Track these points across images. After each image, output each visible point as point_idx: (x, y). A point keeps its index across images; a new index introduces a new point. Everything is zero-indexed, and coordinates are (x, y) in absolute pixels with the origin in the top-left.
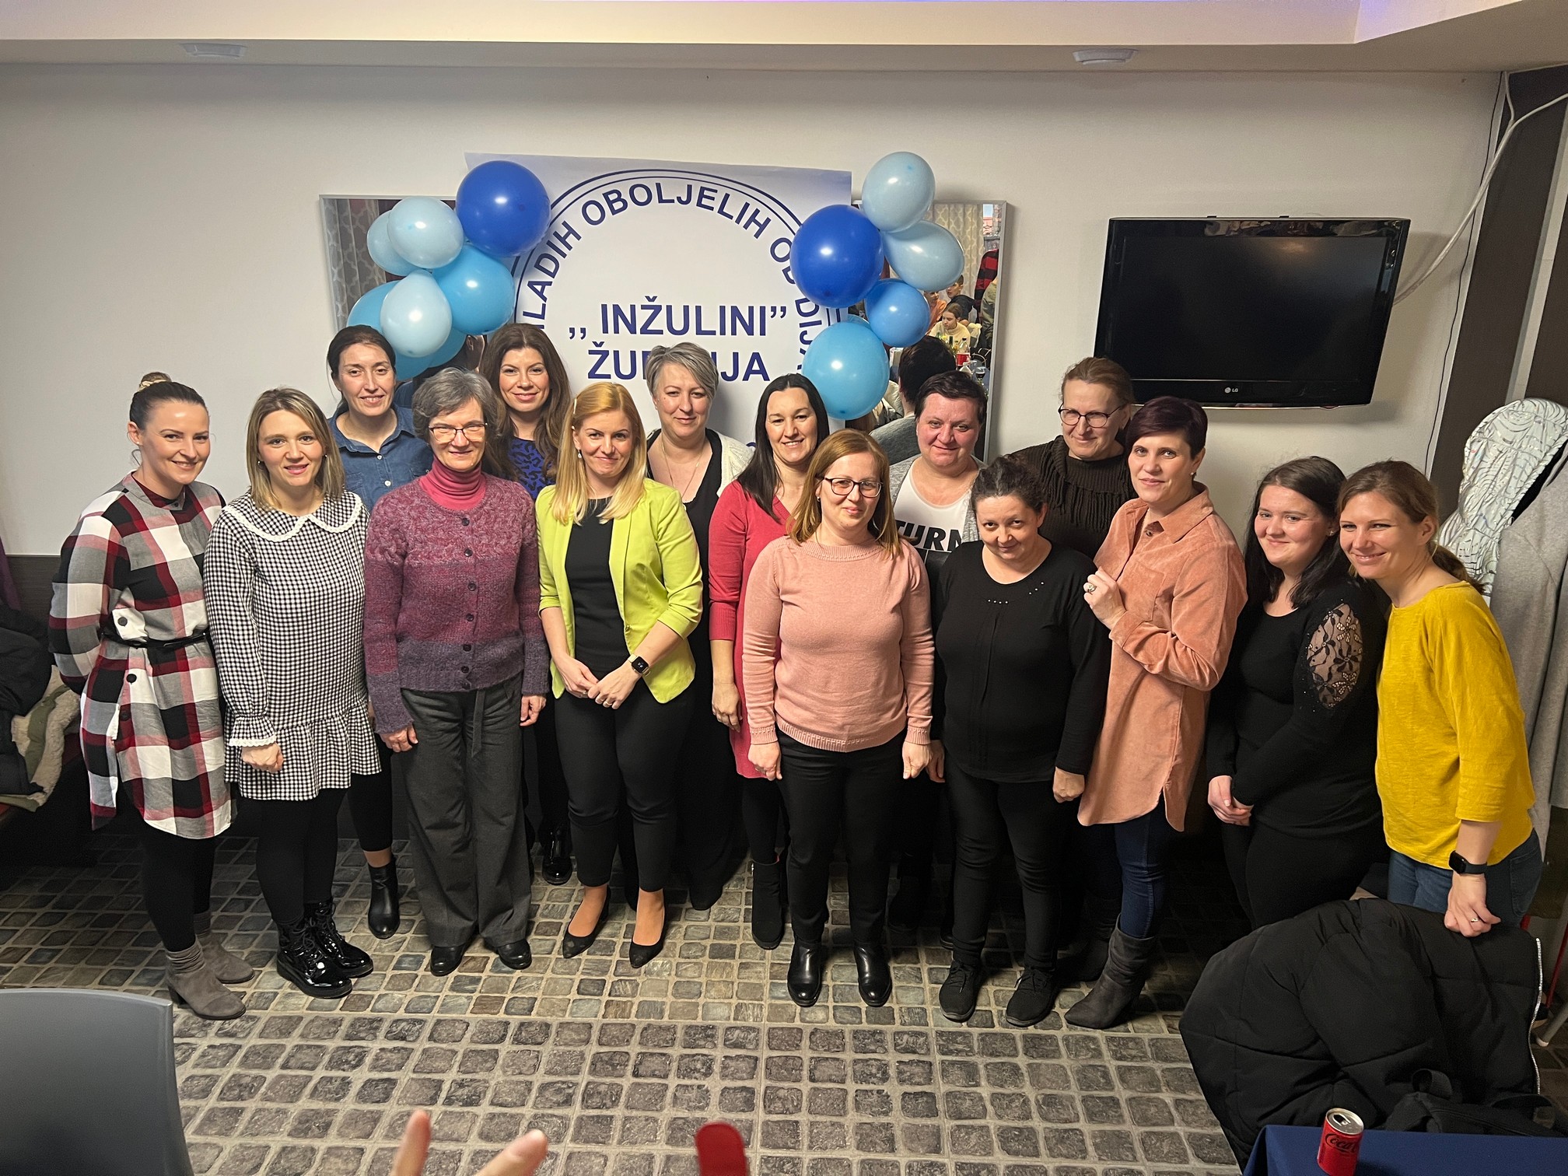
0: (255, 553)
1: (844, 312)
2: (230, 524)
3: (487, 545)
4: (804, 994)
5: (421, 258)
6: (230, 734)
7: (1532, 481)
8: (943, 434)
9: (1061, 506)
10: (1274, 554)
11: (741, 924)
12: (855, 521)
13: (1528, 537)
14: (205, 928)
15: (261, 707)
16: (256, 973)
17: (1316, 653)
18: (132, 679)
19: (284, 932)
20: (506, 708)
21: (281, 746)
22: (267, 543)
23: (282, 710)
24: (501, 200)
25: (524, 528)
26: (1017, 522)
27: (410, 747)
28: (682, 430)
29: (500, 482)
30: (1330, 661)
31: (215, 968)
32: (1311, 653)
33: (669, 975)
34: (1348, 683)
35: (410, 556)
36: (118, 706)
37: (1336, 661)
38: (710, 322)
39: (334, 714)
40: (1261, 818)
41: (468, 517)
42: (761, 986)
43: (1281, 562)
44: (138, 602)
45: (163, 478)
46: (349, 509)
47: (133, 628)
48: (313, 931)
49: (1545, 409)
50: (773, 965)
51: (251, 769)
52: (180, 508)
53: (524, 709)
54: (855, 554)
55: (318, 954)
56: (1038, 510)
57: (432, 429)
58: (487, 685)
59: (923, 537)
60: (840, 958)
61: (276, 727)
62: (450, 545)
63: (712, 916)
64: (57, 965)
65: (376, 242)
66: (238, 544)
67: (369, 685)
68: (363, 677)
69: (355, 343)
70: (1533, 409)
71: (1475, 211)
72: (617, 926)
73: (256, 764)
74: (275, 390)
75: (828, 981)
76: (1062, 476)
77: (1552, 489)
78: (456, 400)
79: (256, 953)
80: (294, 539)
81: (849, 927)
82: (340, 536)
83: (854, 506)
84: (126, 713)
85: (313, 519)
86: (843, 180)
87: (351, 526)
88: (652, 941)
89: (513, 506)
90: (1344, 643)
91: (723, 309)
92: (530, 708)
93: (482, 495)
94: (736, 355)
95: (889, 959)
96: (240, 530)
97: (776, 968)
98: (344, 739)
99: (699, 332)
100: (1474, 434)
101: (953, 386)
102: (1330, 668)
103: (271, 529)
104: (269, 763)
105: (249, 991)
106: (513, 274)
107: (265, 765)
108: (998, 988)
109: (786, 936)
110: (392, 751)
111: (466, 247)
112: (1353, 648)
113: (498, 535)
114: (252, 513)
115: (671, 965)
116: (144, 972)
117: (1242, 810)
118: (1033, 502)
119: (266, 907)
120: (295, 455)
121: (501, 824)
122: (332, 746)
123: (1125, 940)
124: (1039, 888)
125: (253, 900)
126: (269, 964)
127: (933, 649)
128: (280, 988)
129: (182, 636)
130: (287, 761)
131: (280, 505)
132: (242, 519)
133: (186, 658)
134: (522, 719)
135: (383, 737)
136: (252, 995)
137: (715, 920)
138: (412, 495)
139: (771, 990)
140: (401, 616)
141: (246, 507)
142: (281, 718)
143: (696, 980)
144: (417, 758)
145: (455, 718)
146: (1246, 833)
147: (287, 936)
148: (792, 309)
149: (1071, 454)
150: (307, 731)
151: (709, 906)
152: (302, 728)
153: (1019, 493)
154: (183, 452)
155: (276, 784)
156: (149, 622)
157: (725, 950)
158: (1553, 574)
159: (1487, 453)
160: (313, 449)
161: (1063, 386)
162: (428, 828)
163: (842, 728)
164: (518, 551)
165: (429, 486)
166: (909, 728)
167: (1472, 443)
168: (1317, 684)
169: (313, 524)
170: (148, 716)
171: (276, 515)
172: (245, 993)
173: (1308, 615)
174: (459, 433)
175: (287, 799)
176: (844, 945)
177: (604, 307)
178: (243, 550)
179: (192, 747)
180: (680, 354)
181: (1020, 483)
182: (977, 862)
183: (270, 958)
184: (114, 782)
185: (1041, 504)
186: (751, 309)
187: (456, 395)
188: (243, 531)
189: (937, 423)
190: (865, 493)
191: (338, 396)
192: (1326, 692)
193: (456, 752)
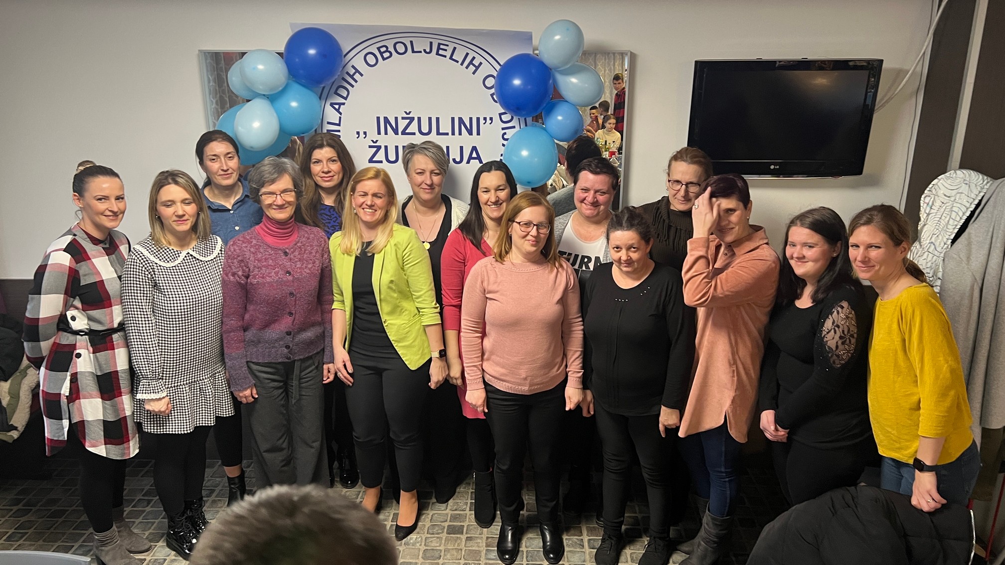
0: (155, 274)
1: (529, 120)
2: (138, 256)
3: (300, 268)
4: (507, 557)
5: (261, 87)
6: (137, 391)
7: (962, 221)
8: (590, 197)
9: (666, 241)
10: (800, 270)
11: (468, 512)
12: (534, 249)
13: (961, 256)
14: (120, 517)
15: (157, 373)
16: (153, 547)
17: (828, 333)
18: (79, 356)
19: (171, 519)
20: (314, 372)
21: (170, 398)
22: (162, 268)
23: (171, 375)
24: (312, 52)
25: (322, 257)
26: (634, 248)
27: (253, 400)
28: (426, 196)
29: (307, 228)
30: (837, 337)
31: (126, 543)
32: (824, 333)
33: (420, 545)
34: (848, 352)
35: (251, 277)
36: (69, 374)
37: (841, 337)
38: (445, 127)
39: (204, 377)
40: (795, 437)
41: (287, 250)
42: (480, 552)
43: (805, 275)
44: (85, 306)
45: (98, 226)
46: (213, 246)
47: (80, 323)
48: (189, 519)
49: (970, 175)
50: (487, 538)
51: (150, 413)
52: (107, 246)
53: (325, 372)
54: (533, 268)
55: (193, 533)
56: (647, 242)
57: (261, 195)
58: (302, 357)
59: (577, 260)
60: (531, 533)
61: (167, 386)
62: (277, 269)
63: (449, 507)
64: (25, 543)
65: (234, 79)
66: (143, 269)
67: (227, 360)
68: (222, 354)
69: (212, 141)
70: (962, 175)
71: (924, 53)
72: (387, 514)
73: (154, 411)
74: (167, 171)
75: (523, 548)
76: (667, 221)
77: (976, 226)
78: (275, 176)
79: (153, 533)
80: (179, 265)
81: (536, 513)
82: (208, 263)
83: (534, 239)
84: (74, 379)
85: (191, 252)
86: (527, 37)
87: (215, 256)
88: (409, 523)
89: (315, 243)
90: (845, 327)
91: (453, 119)
92: (329, 372)
93: (296, 236)
94: (461, 148)
95: (562, 533)
96: (145, 260)
97: (490, 540)
98: (210, 393)
99: (438, 133)
100: (926, 192)
101: (597, 167)
102: (837, 342)
103: (164, 259)
104: (163, 410)
105: (148, 558)
106: (320, 98)
107: (160, 411)
108: (633, 551)
109: (497, 519)
110: (241, 402)
111: (290, 81)
112: (851, 329)
113: (307, 261)
114: (152, 249)
115: (422, 539)
116: (81, 546)
117: (782, 432)
118: (645, 237)
119: (161, 505)
120: (180, 213)
121: (312, 447)
122: (203, 398)
123: (713, 519)
124: (656, 485)
125: (152, 500)
126: (161, 541)
127: (582, 327)
128: (168, 556)
129: (111, 327)
130: (174, 408)
131: (170, 244)
132: (146, 253)
133: (113, 342)
134: (324, 379)
135: (236, 394)
136: (150, 561)
137: (451, 510)
138: (251, 238)
139: (486, 554)
140: (246, 315)
141: (148, 245)
142: (170, 380)
143: (438, 548)
144: (258, 406)
145: (282, 379)
146: (786, 446)
147: (173, 522)
148: (496, 118)
149: (672, 208)
150: (187, 389)
151: (447, 501)
152: (184, 387)
153: (637, 229)
154: (110, 209)
155: (166, 423)
156: (90, 319)
157: (457, 529)
158: (978, 279)
159: (935, 204)
160: (191, 209)
161: (669, 166)
162: (264, 452)
163: (525, 379)
164: (320, 271)
165: (262, 232)
166: (569, 378)
167: (925, 197)
168: (829, 353)
169: (191, 255)
170: (88, 380)
171: (168, 250)
172: (145, 559)
173: (822, 308)
174: (279, 197)
175: (174, 433)
176: (533, 524)
177: (378, 118)
178: (147, 273)
179: (116, 399)
180: (425, 148)
181: (638, 224)
182: (616, 468)
183: (162, 537)
184: (66, 423)
185: (649, 239)
186: (471, 119)
187: (275, 172)
188: (147, 261)
189: (586, 190)
190: (541, 231)
191: (204, 175)
192: (835, 357)
193: (282, 402)
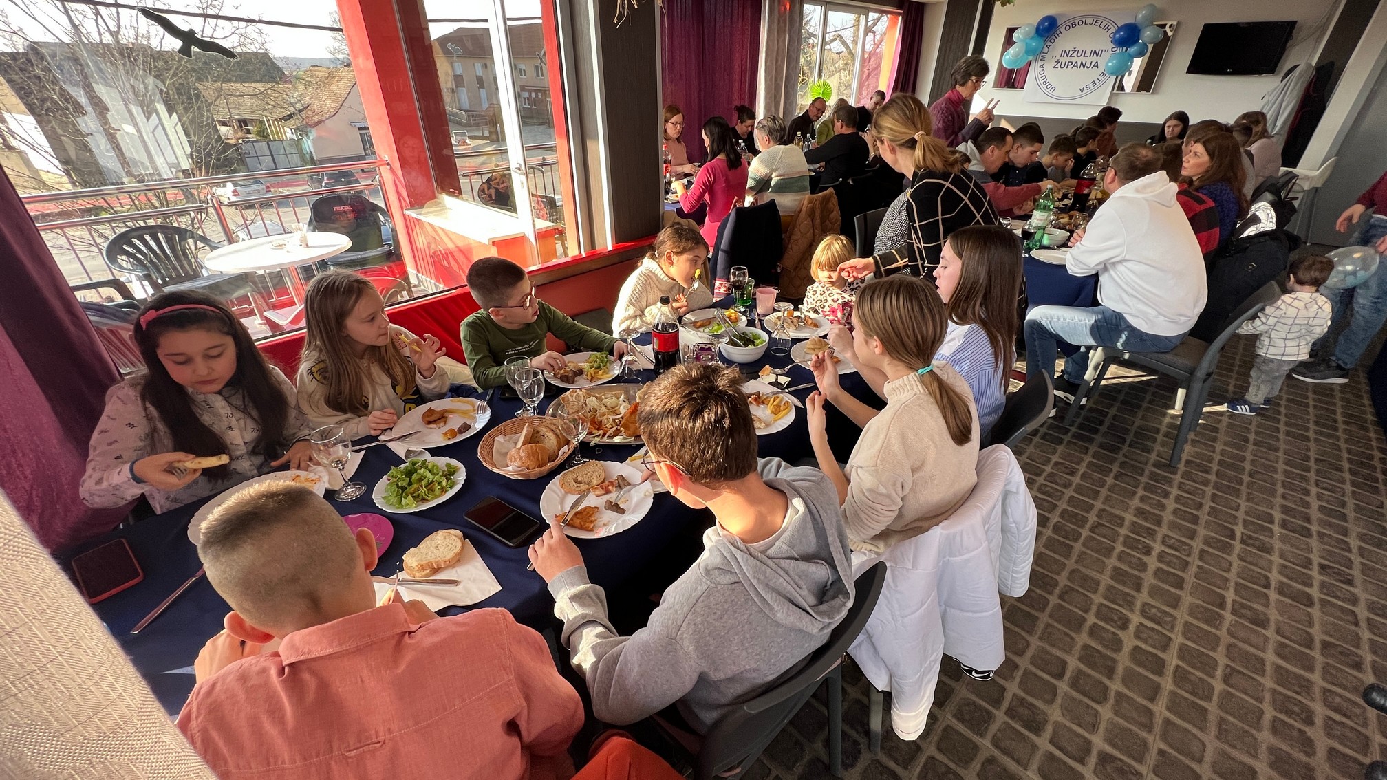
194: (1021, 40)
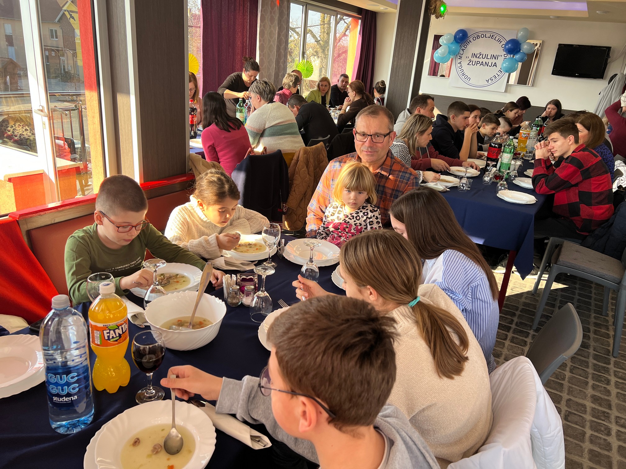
24: (461, 35)
106: (459, 48)
111: (454, 42)
194: (445, 44)
